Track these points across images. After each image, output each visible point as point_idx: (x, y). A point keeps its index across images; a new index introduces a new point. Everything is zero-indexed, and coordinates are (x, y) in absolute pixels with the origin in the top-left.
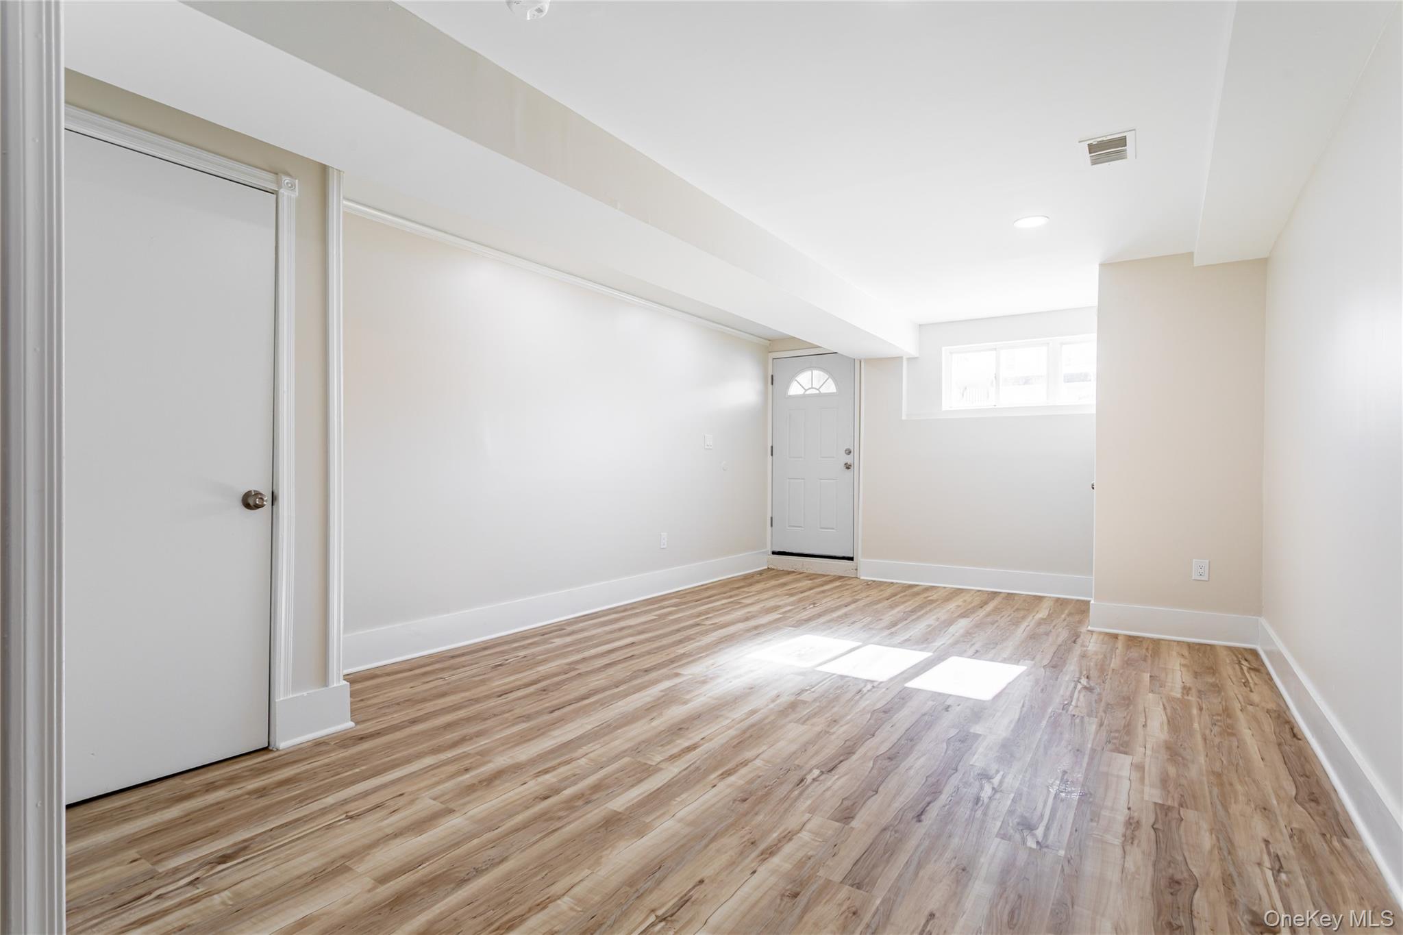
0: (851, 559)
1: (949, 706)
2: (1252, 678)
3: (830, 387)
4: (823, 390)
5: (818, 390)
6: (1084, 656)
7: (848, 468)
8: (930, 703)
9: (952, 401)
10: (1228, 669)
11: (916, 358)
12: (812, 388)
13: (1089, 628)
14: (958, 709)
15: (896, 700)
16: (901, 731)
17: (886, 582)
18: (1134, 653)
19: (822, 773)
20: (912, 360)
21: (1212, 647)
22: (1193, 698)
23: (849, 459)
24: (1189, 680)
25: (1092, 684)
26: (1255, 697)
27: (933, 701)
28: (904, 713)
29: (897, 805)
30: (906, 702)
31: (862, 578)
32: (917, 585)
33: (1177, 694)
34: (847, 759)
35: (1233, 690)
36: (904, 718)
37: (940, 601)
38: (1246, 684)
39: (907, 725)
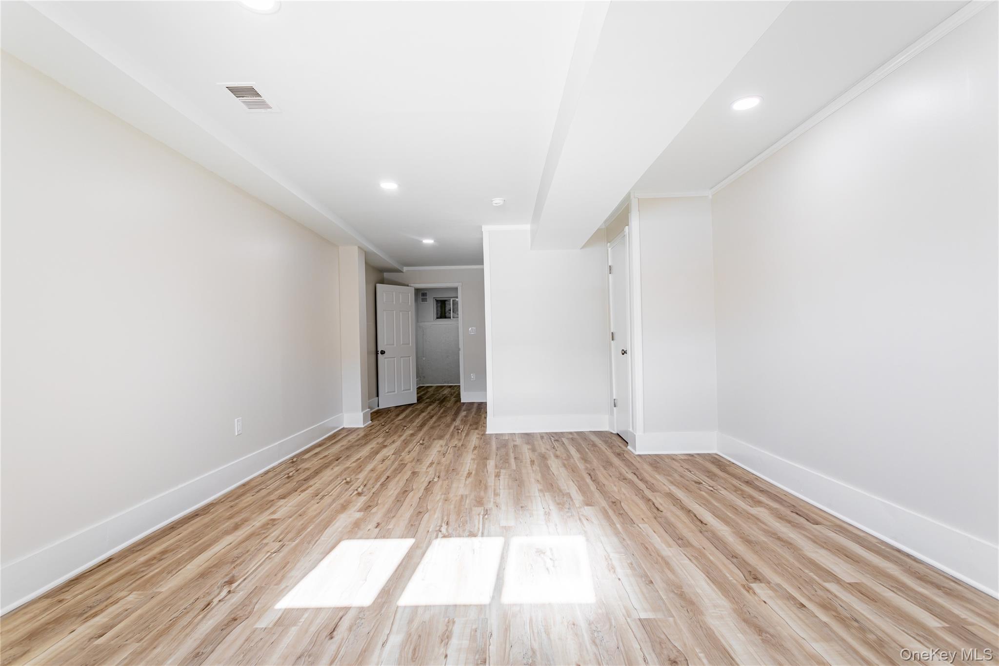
1: (377, 527)
8: (391, 526)
14: (370, 527)
15: (417, 523)
16: (406, 503)
19: (433, 480)
27: (389, 529)
28: (408, 515)
29: (397, 479)
30: (408, 524)
34: (426, 487)
36: (406, 512)
39: (403, 508)
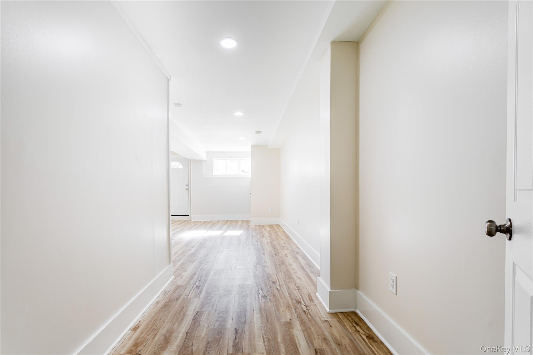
0: (188, 216)
2: (279, 228)
3: (181, 167)
4: (179, 168)
5: (177, 167)
6: (252, 228)
7: (187, 190)
9: (215, 173)
10: (275, 227)
11: (206, 160)
12: (175, 167)
13: (251, 224)
17: (199, 221)
18: (260, 227)
20: (205, 161)
21: (272, 225)
22: (271, 231)
23: (187, 187)
24: (270, 229)
25: (255, 231)
26: (280, 230)
31: (192, 220)
32: (208, 221)
33: (269, 231)
35: (277, 230)
37: (216, 223)
38: (278, 229)
